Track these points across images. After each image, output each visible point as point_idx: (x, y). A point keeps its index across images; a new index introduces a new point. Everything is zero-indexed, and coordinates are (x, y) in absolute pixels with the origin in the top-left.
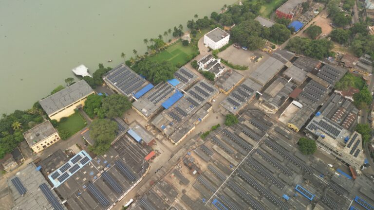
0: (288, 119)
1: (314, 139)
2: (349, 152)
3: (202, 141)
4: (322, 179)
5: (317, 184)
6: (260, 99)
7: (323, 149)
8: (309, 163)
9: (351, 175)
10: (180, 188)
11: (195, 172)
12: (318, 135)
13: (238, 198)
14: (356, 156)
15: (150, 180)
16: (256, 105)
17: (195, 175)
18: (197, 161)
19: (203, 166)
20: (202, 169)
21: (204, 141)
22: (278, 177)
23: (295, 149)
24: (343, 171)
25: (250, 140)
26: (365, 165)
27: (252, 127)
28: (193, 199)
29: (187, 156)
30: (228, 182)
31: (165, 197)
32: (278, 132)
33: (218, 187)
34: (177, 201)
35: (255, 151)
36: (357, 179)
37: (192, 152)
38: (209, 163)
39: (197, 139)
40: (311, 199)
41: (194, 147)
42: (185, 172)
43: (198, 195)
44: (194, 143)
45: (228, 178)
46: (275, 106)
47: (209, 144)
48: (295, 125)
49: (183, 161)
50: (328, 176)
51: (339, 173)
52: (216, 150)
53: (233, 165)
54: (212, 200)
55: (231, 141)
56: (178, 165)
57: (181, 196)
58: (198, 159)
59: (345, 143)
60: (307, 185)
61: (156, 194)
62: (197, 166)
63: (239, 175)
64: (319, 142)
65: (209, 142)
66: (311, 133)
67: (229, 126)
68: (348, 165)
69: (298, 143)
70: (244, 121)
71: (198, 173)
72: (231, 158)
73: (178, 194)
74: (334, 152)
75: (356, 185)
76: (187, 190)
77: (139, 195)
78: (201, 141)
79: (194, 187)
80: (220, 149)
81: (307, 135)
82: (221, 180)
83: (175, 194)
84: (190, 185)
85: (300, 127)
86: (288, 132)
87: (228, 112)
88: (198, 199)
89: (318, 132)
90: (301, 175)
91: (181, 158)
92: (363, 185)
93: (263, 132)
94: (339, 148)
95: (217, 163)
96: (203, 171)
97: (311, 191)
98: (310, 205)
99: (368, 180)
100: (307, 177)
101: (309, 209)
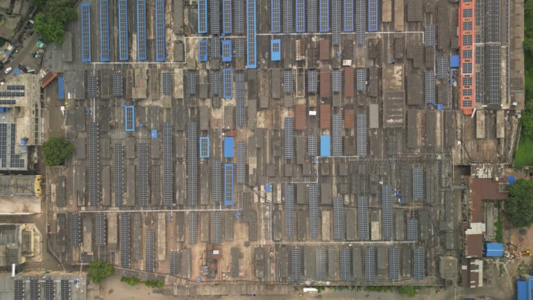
0: (27, 200)
1: (36, 149)
2: (22, 98)
3: (166, 280)
4: (93, 109)
5: (105, 111)
6: (23, 260)
7: (42, 130)
8: (81, 135)
9: (56, 79)
10: (247, 252)
11: (216, 252)
12: (26, 148)
13: (202, 183)
14: (23, 88)
15: (270, 293)
16: (39, 259)
17: (217, 249)
18: (198, 262)
19: (198, 250)
20: (204, 248)
21: (164, 278)
23: (75, 162)
24: (57, 91)
25: (112, 225)
26: (25, 71)
27: (88, 237)
28: (245, 228)
29: (203, 279)
30: (194, 207)
31: (271, 258)
32: (66, 198)
33: (210, 213)
34: (263, 242)
35: (121, 206)
36: (55, 71)
37: (193, 278)
38: (188, 246)
39: (170, 287)
40: (133, 107)
41: (184, 282)
42: (225, 264)
43: (238, 226)
44: (179, 287)
45: (187, 211)
46: (20, 232)
47: (163, 268)
48: (32, 186)
49: (214, 277)
50: (82, 105)
51: (65, 95)
52: (164, 252)
53: (166, 217)
54: (229, 207)
55: (135, 245)
56: (224, 279)
57: (255, 243)
58: (196, 263)
59: (9, 109)
60: (117, 120)
61: (276, 271)
62: (204, 256)
63: (174, 201)
64: (36, 141)
65: (160, 270)
66: (30, 158)
67: (113, 265)
68: (42, 90)
69: (62, 164)
70: (85, 253)
71: (213, 249)
72: (159, 226)
73: (256, 249)
74: (37, 115)
75: (66, 67)
76: (242, 242)
77: (294, 287)
78: (169, 281)
79: (233, 237)
80: (159, 249)
81: (36, 162)
82: (198, 216)
83: (260, 251)
84: (234, 244)
85: (31, 177)
86: (54, 187)
87: (90, 287)
88: (242, 222)
89: (20, 149)
90: (109, 134)
91: (212, 283)
92: (57, 61)
93: (84, 216)
94: (27, 113)
95: (180, 238)
96: (205, 244)
97: (121, 113)
98: (139, 104)
99: (46, 58)
100: (105, 126)
101: (147, 104)
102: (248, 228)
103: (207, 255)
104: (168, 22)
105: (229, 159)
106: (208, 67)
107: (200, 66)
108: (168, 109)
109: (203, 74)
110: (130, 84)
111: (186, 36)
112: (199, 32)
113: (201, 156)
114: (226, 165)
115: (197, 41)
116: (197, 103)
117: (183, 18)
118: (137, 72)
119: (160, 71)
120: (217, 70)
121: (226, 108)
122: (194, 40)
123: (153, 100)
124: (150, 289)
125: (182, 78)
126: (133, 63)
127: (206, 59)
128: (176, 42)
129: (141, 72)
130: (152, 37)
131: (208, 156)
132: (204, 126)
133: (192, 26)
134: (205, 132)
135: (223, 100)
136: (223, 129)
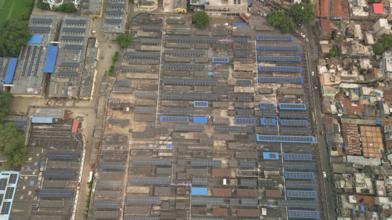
0: (171, 5)
1: (202, 10)
2: (233, 2)
3: (113, 78)
4: (227, 40)
5: (226, 47)
6: (136, 2)
7: (214, 14)
8: (210, 34)
9: (245, 21)
10: (125, 131)
11: (128, 109)
12: (203, 4)
13: (177, 102)
14: (239, 3)
15: (94, 146)
16: (136, 10)
17: (130, 111)
18: (122, 99)
19: (131, 99)
20: (131, 102)
21: (115, 77)
22: (196, 63)
23: (194, 29)
24: (237, 22)
25: (153, 48)
26: (249, 6)
27: (146, 34)
28: (142, 130)
29: (110, 101)
30: (161, 96)
31: (119, 147)
32: (171, 24)
33: (156, 106)
34: (131, 142)
35: (164, 54)
36: (250, 21)
37: (112, 95)
38: (134, 92)
39: (108, 80)
40: (228, 62)
41: (110, 89)
42: (118, 115)
43: (144, 125)
44: (107, 85)
45: (158, 93)
47: (121, 77)
48: (180, 7)
49: (110, 108)
50: (229, 34)
51: (235, 26)
52: (132, 77)
53: (155, 79)
54: (159, 119)
55: (138, 60)
56: (108, 114)
57: (131, 136)
58: (122, 97)
60: (219, 53)
61: (108, 151)
62: (126, 102)
63: (165, 84)
64: (207, 10)
65: (120, 74)
66: (197, 6)
67: (127, 47)
68: (238, 15)
69: (193, 23)
70: (136, 33)
71: (131, 108)
72: (149, 75)
73: (127, 137)
74: (223, 10)
75: (252, 27)
76: (132, 127)
77: (95, 164)
78: (112, 80)
79: (137, 121)
80: (134, 74)
81: (195, 10)
82: (154, 99)
83: (125, 139)
84: (132, 122)
85: (186, 6)
86: (179, 18)
87: (115, 34)
88: (147, 128)
89: (202, 2)
90: (211, 49)
91: (106, 106)
92: (256, 23)
93: (159, 32)
94: (224, 5)
95: (140, 87)
96: (134, 103)
97: (224, 56)
98: (230, 66)
99: (257, 17)
100: (215, 47)
101: (230, 70)
102: (142, 131)
103: (127, 104)
104: (285, 85)
105: (192, 121)
106: (256, 109)
107: (257, 104)
108: (227, 83)
109: (251, 105)
110: (243, 61)
111: (277, 96)
112: (280, 104)
113: (195, 101)
114: (188, 117)
115: (274, 103)
116: (231, 100)
117: (289, 94)
118: (251, 65)
119: (252, 79)
120: (254, 115)
121: (228, 119)
122: (274, 101)
123: (233, 75)
124: (108, 69)
125: (247, 92)
126: (256, 64)
127: (262, 107)
128: (272, 89)
129: (251, 67)
130: (274, 75)
131: (195, 106)
132: (215, 104)
133: (283, 100)
134: (211, 105)
135: (233, 118)
136: (213, 117)
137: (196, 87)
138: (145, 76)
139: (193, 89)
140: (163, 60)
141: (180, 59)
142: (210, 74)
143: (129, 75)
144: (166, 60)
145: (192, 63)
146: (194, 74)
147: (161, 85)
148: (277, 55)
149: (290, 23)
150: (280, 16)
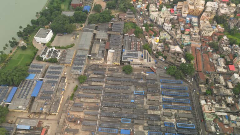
0: (112, 61)
1: (129, 64)
2: (146, 61)
3: (72, 101)
4: (143, 81)
5: (142, 85)
6: (92, 58)
7: (135, 66)
8: (133, 77)
9: (153, 71)
11: (79, 122)
13: (110, 118)
14: (150, 61)
16: (91, 62)
17: (80, 123)
18: (76, 115)
19: (82, 115)
20: (82, 117)
21: (73, 100)
22: (124, 94)
23: (123, 74)
24: (149, 72)
25: (99, 84)
26: (156, 63)
27: (96, 76)
29: (68, 116)
30: (100, 114)
32: (111, 71)
33: (97, 121)
35: (105, 87)
36: (156, 71)
37: (70, 112)
38: (84, 111)
39: (69, 102)
40: (144, 94)
41: (70, 108)
42: (73, 126)
43: (88, 133)
44: (68, 106)
45: (99, 112)
46: (101, 58)
47: (77, 101)
48: (117, 62)
49: (68, 120)
50: (144, 78)
51: (147, 73)
52: (84, 101)
53: (98, 103)
54: (98, 130)
55: (89, 91)
56: (66, 125)
58: (76, 113)
59: (143, 58)
62: (78, 117)
63: (104, 106)
64: (132, 64)
65: (77, 99)
66: (126, 62)
67: (83, 83)
68: (149, 67)
69: (123, 71)
70: (90, 75)
71: (81, 121)
72: (95, 100)
74: (140, 65)
75: (158, 75)
78: (71, 102)
79: (83, 131)
80: (86, 99)
81: (124, 64)
82: (96, 116)
84: (80, 131)
85: (119, 62)
86: (115, 68)
87: (78, 75)
89: (129, 60)
90: (133, 86)
91: (65, 119)
92: (160, 72)
93: (103, 75)
94: (141, 62)
95: (88, 108)
96: (83, 118)
97: (141, 90)
98: (145, 97)
99: (161, 69)
100: (136, 85)
101: (145, 99)
103: (78, 118)
104: (180, 111)
105: (120, 132)
106: (162, 126)
107: (162, 123)
108: (143, 107)
109: (159, 123)
110: (153, 94)
111: (175, 118)
112: (177, 123)
113: (122, 119)
114: (117, 130)
115: (173, 122)
116: (146, 119)
117: (183, 117)
118: (158, 97)
119: (159, 106)
120: (161, 130)
121: (143, 132)
122: (173, 121)
123: (146, 102)
124: (70, 96)
125: (156, 114)
126: (161, 96)
127: (166, 125)
128: (172, 113)
129: (158, 98)
130: (173, 104)
131: (122, 122)
132: (135, 121)
133: (180, 121)
134: (133, 122)
135: (147, 132)
136: (134, 130)
137: (123, 109)
138: (92, 100)
139: (121, 110)
140: (104, 91)
141: (114, 91)
142: (132, 101)
143: (82, 100)
144: (106, 91)
145: (121, 94)
146: (122, 100)
147: (101, 106)
148: (173, 92)
149: (180, 74)
150: (174, 69)
